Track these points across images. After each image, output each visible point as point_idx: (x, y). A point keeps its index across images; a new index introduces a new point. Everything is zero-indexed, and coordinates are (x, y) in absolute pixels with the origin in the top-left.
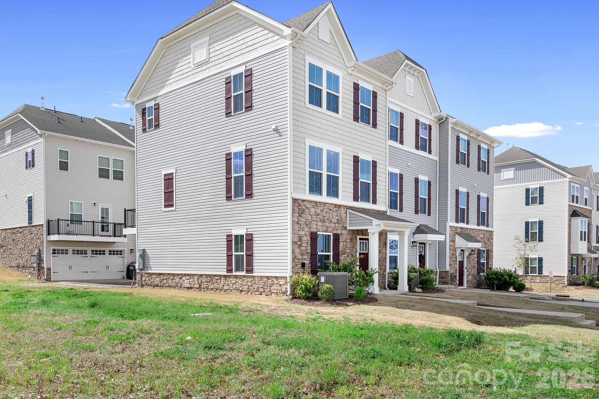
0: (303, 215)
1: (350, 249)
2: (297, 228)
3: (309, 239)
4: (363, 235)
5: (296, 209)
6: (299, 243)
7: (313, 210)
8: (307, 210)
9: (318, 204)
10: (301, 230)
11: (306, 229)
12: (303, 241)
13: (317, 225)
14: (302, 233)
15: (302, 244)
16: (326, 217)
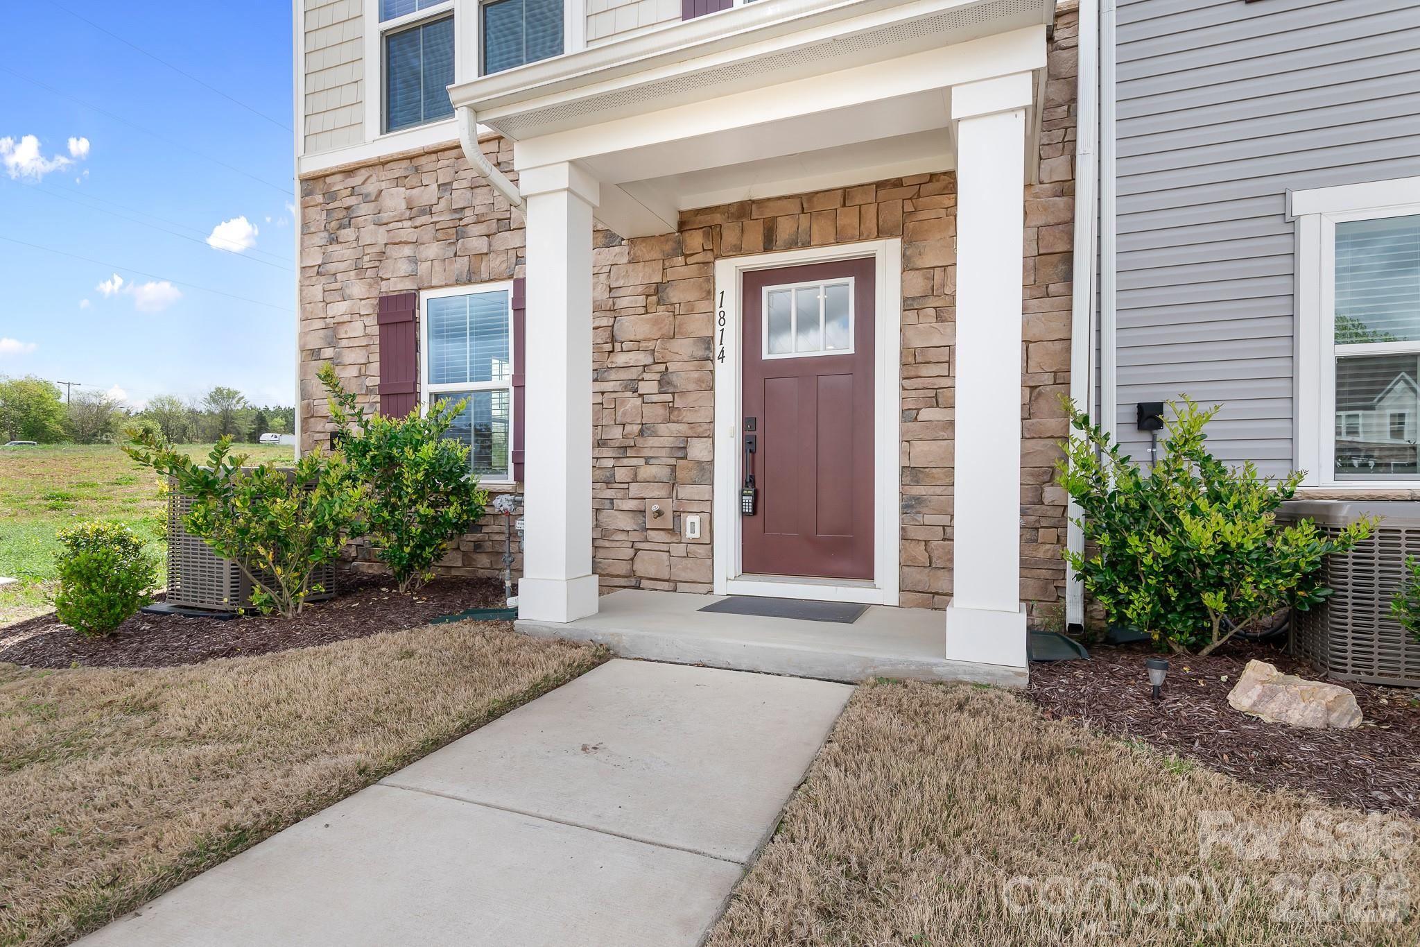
0: (348, 234)
1: (651, 345)
2: (317, 292)
3: (376, 330)
4: (769, 245)
5: (318, 217)
6: (328, 353)
7: (395, 200)
8: (365, 209)
9: (423, 160)
10: (337, 296)
11: (358, 289)
12: (344, 343)
13: (414, 260)
14: (339, 309)
15: (339, 355)
16: (468, 212)
